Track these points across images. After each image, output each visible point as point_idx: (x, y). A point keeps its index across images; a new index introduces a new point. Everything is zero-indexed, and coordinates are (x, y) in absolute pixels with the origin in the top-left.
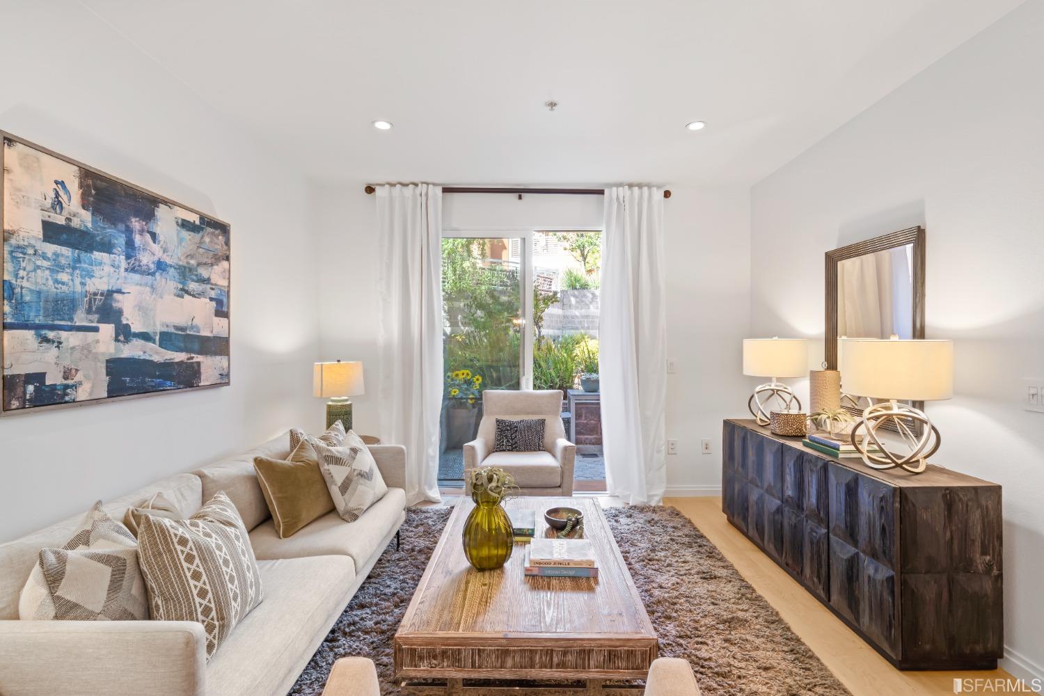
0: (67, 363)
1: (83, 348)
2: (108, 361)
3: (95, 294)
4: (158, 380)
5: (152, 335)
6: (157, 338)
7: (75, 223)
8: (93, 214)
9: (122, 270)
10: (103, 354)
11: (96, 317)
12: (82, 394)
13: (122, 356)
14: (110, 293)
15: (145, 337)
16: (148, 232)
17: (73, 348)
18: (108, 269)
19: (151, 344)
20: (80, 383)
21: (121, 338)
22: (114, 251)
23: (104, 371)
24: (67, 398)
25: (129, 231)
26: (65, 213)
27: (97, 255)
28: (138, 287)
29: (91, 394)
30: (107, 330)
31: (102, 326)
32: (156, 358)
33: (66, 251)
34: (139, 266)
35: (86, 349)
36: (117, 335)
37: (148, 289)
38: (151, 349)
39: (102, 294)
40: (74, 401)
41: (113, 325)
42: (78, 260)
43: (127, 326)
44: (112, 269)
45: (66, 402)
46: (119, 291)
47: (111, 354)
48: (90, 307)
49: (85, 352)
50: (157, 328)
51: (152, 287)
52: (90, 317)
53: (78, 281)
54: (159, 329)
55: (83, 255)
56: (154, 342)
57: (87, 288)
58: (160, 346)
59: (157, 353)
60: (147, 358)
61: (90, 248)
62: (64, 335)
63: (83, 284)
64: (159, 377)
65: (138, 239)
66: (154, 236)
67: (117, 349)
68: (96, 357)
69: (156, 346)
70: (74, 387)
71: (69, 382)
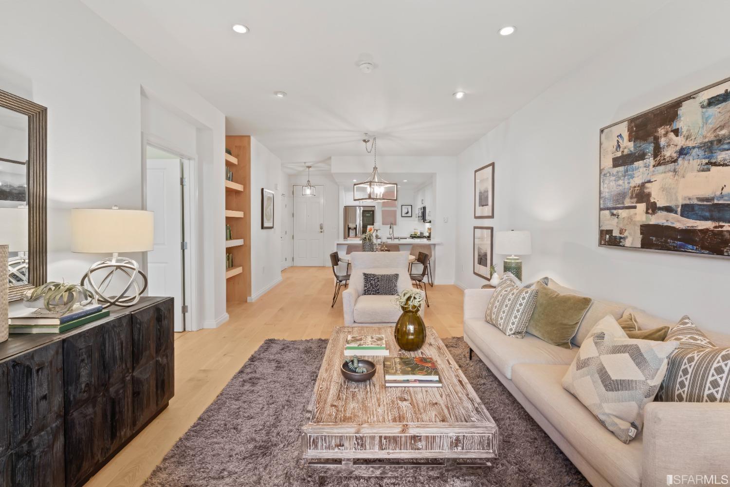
0: (621, 226)
1: (628, 218)
2: (641, 226)
3: (635, 187)
4: (679, 243)
5: (674, 208)
6: (679, 210)
7: (626, 152)
8: (634, 142)
9: (651, 167)
10: (639, 221)
11: (635, 200)
12: (628, 243)
13: (651, 223)
14: (643, 185)
15: (668, 209)
16: (672, 131)
17: (624, 218)
18: (642, 170)
19: (672, 215)
20: (627, 237)
21: (650, 211)
22: (647, 157)
23: (639, 231)
24: (621, 244)
25: (656, 140)
26: (621, 150)
27: (636, 164)
28: (663, 175)
29: (632, 244)
30: (642, 207)
31: (638, 205)
32: (678, 225)
33: (621, 169)
34: (664, 159)
35: (630, 219)
36: (647, 209)
37: (671, 173)
38: (673, 218)
39: (638, 186)
40: (624, 246)
41: (645, 204)
42: (627, 171)
43: (655, 203)
44: (645, 169)
45: (621, 246)
46: (649, 182)
47: (643, 221)
48: (632, 195)
49: (630, 220)
50: (680, 201)
51: (675, 171)
52: (632, 200)
53: (626, 182)
54: (681, 202)
55: (629, 167)
56: (676, 213)
57: (631, 185)
58: (682, 215)
59: (678, 221)
60: (669, 224)
61: (632, 162)
62: (620, 211)
63: (629, 183)
64: (679, 240)
65: (663, 142)
66: (676, 132)
67: (647, 218)
68: (635, 224)
69: (678, 216)
70: (624, 238)
71: (622, 236)
